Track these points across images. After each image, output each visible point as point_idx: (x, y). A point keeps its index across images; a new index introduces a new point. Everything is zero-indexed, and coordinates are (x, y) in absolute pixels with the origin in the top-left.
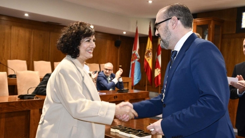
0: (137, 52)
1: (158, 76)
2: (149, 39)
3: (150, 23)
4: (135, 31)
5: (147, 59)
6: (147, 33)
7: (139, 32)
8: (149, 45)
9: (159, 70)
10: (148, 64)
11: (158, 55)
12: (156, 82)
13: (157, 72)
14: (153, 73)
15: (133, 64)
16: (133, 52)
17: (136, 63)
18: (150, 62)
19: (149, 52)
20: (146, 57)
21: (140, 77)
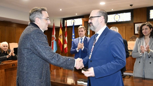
0: (54, 36)
1: (66, 48)
2: (60, 29)
3: (61, 21)
4: (53, 25)
5: (60, 39)
6: (59, 26)
7: (55, 25)
8: (61, 32)
9: (67, 45)
10: (60, 42)
11: (65, 37)
12: (65, 51)
13: (65, 46)
14: (63, 46)
15: (53, 42)
16: (52, 36)
17: (54, 42)
18: (62, 41)
19: (61, 35)
20: (59, 38)
21: (57, 49)
